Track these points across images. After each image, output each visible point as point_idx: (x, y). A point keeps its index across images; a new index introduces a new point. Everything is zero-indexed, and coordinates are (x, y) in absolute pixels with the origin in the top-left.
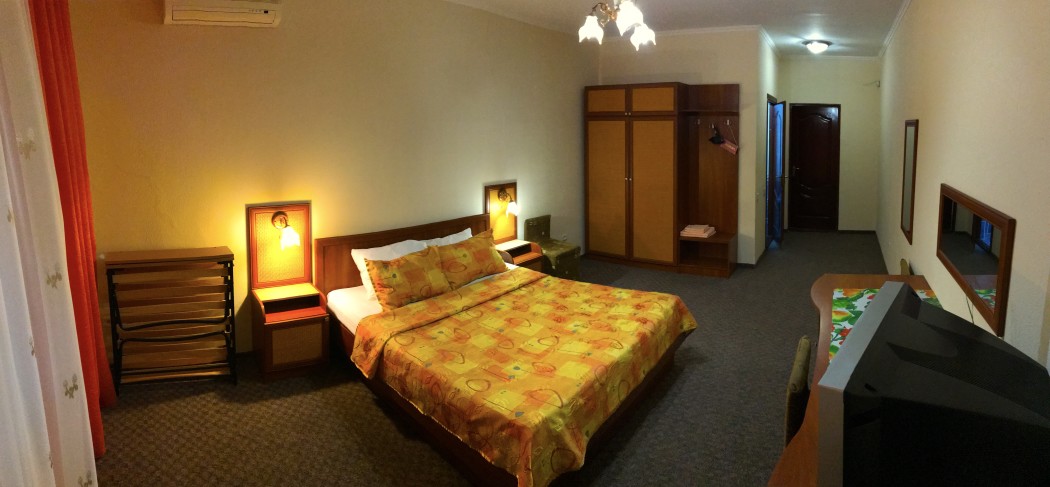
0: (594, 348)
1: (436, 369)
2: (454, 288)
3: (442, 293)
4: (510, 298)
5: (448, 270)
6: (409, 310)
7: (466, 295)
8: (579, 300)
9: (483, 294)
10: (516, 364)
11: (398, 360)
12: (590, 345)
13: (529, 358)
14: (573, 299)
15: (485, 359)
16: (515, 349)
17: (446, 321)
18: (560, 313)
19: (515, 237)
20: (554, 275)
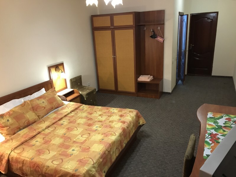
0: (104, 136)
1: (37, 160)
2: (40, 119)
3: (35, 122)
4: (67, 118)
5: (36, 110)
6: (19, 134)
7: (46, 121)
8: (97, 115)
9: (55, 118)
10: (73, 148)
11: (17, 161)
12: (103, 135)
13: (78, 144)
14: (95, 115)
15: (59, 149)
16: (72, 142)
17: (39, 135)
18: (90, 122)
19: (66, 88)
20: (86, 104)
